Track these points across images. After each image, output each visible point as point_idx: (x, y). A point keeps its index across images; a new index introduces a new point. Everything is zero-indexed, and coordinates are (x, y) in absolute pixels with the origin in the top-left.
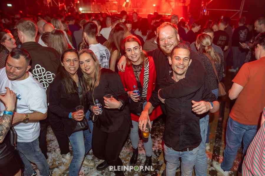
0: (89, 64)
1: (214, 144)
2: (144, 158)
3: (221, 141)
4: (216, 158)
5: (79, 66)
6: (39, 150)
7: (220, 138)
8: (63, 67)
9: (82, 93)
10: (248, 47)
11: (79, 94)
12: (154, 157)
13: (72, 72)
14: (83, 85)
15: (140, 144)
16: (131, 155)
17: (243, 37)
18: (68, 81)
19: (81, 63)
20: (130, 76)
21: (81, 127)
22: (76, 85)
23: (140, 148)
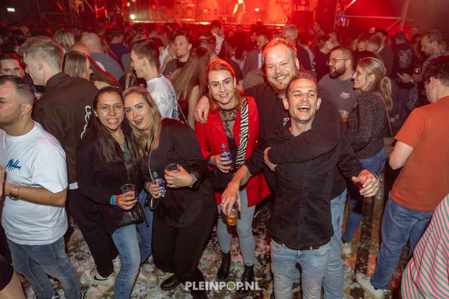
0: (141, 111)
1: (359, 244)
2: (242, 269)
3: (370, 239)
4: (361, 268)
5: (125, 115)
6: (64, 257)
7: (369, 234)
8: (98, 119)
9: (131, 161)
10: (412, 81)
11: (126, 164)
12: (257, 267)
13: (113, 127)
14: (132, 148)
15: (235, 244)
16: (218, 264)
17: (404, 61)
18: (106, 142)
19: (126, 109)
20: (216, 129)
21: (133, 219)
22: (120, 148)
23: (233, 251)
